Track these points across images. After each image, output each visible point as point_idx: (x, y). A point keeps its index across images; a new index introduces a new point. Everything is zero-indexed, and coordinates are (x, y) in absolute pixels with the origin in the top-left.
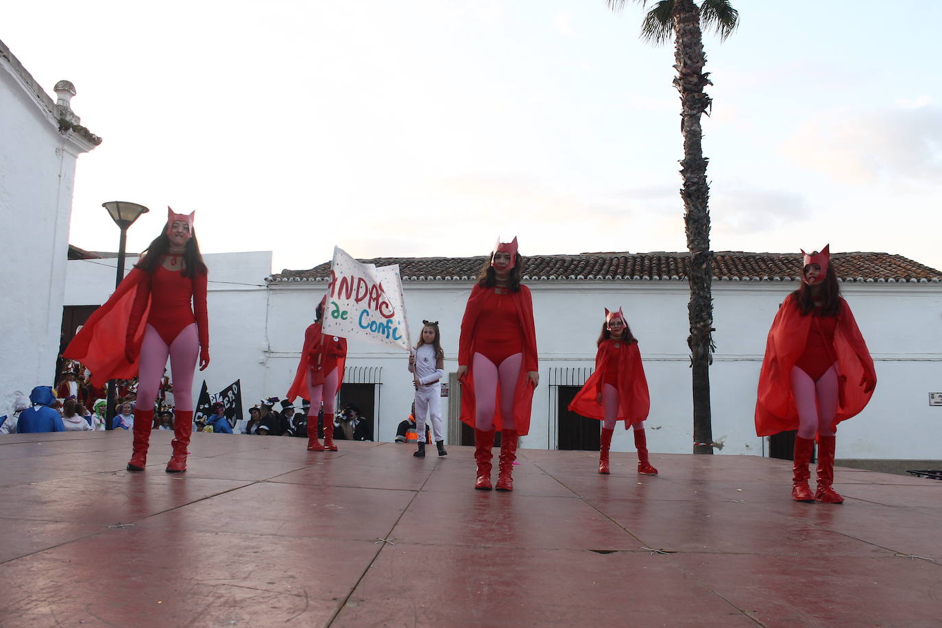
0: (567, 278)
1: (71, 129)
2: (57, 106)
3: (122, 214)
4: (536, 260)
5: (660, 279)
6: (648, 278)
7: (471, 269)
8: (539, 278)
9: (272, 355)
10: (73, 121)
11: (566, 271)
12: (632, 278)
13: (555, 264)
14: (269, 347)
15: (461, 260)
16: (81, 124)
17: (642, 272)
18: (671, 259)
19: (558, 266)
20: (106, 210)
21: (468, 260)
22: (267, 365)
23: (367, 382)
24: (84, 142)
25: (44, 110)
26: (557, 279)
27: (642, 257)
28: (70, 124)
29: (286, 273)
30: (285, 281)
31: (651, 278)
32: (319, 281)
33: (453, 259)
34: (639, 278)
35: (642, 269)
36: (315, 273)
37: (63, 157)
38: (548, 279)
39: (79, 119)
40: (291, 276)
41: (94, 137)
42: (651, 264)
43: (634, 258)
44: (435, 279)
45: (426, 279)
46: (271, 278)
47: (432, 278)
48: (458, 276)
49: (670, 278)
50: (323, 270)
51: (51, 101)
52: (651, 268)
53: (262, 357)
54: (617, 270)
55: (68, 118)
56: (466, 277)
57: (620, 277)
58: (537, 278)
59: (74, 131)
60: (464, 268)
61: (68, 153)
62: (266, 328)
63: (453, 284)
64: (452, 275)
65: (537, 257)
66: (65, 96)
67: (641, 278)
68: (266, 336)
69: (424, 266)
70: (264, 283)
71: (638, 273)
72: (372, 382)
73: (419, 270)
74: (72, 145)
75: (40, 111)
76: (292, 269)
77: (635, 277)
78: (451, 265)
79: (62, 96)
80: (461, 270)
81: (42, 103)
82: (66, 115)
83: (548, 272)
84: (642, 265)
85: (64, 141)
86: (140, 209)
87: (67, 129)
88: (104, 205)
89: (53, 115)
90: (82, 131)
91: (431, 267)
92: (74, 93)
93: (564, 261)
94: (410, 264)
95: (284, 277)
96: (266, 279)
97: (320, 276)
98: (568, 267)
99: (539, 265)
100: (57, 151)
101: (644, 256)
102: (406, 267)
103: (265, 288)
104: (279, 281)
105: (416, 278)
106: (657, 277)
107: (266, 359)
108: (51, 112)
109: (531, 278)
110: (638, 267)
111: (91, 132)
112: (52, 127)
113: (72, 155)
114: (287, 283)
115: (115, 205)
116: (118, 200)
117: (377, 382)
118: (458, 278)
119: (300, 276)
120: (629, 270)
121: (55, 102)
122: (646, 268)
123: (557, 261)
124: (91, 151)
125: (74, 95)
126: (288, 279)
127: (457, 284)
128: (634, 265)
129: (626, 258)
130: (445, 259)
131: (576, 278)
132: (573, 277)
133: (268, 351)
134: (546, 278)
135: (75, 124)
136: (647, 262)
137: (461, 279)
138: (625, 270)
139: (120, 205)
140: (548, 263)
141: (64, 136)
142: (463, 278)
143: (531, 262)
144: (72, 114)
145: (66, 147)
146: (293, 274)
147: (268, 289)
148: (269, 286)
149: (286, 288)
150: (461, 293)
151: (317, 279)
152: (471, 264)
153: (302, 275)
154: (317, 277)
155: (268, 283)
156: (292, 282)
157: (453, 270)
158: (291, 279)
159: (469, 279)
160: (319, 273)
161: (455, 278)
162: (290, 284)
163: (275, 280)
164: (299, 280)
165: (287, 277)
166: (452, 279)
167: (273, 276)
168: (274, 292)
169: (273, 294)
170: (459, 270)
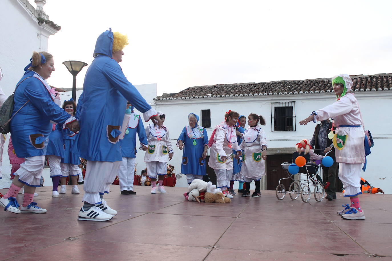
0: (326, 92)
1: (44, 22)
2: (37, 11)
3: (73, 68)
4: (307, 82)
5: (383, 90)
6: (375, 89)
7: (269, 88)
8: (309, 93)
10: (45, 18)
11: (325, 87)
12: (365, 90)
13: (319, 84)
15: (263, 84)
16: (50, 20)
17: (371, 86)
18: (390, 78)
19: (320, 84)
20: (65, 65)
21: (268, 84)
24: (51, 29)
25: (30, 13)
26: (319, 92)
27: (371, 77)
28: (43, 20)
29: (165, 95)
30: (165, 100)
31: (377, 90)
32: (183, 99)
33: (259, 83)
34: (369, 90)
35: (372, 84)
36: (180, 95)
37: (41, 38)
38: (314, 92)
39: (48, 16)
40: (168, 97)
41: (57, 26)
42: (377, 81)
43: (366, 78)
44: (248, 95)
45: (244, 95)
46: (156, 99)
47: (247, 95)
48: (262, 93)
49: (389, 89)
50: (186, 93)
51: (33, 8)
52: (377, 83)
54: (356, 86)
55: (43, 17)
56: (266, 94)
57: (358, 90)
58: (308, 92)
59: (46, 23)
60: (265, 88)
61: (44, 35)
63: (259, 98)
64: (258, 93)
65: (308, 80)
66: (40, 5)
67: (371, 90)
69: (242, 88)
70: (153, 101)
71: (369, 87)
73: (240, 91)
74: (45, 31)
75: (28, 14)
76: (168, 93)
77: (367, 89)
78: (258, 87)
79: (39, 5)
80: (264, 90)
81: (28, 10)
82: (41, 15)
83: (314, 89)
84: (371, 82)
85: (41, 30)
86: (83, 64)
87: (42, 23)
88: (63, 63)
89: (35, 15)
90: (51, 23)
91: (246, 89)
92: (45, 3)
93: (324, 82)
94: (235, 87)
95: (164, 98)
96: (154, 99)
97: (184, 96)
98: (326, 85)
99: (309, 85)
100: (38, 35)
101: (372, 76)
102: (232, 89)
103: (154, 104)
104: (161, 100)
105: (238, 95)
106: (380, 89)
108: (33, 14)
109: (304, 93)
110: (368, 84)
111: (55, 24)
112: (34, 22)
113: (46, 37)
114: (166, 101)
115: (69, 63)
116: (71, 60)
118: (262, 94)
119: (172, 97)
120: (363, 86)
121: (36, 9)
122: (373, 84)
123: (320, 82)
124: (56, 34)
125: (45, 4)
127: (261, 97)
128: (366, 82)
129: (361, 78)
130: (255, 84)
131: (331, 92)
132: (329, 91)
134: (313, 92)
135: (46, 19)
136: (374, 80)
137: (263, 95)
138: (361, 85)
139: (71, 62)
140: (314, 84)
141: (41, 27)
142: (265, 94)
143: (304, 83)
144: (45, 14)
145: (42, 33)
146: (169, 95)
147: (155, 104)
148: (156, 103)
149: (165, 104)
150: (264, 103)
151: (182, 98)
152: (269, 86)
153: (174, 96)
154: (182, 97)
155: (155, 101)
156: (168, 100)
157: (259, 90)
158: (168, 98)
159: (268, 94)
160: (183, 94)
161: (260, 94)
162: (167, 102)
163: (159, 100)
164: (172, 99)
165: (165, 97)
166: (258, 95)
167: (158, 97)
168: (159, 106)
169: (158, 107)
170: (262, 90)
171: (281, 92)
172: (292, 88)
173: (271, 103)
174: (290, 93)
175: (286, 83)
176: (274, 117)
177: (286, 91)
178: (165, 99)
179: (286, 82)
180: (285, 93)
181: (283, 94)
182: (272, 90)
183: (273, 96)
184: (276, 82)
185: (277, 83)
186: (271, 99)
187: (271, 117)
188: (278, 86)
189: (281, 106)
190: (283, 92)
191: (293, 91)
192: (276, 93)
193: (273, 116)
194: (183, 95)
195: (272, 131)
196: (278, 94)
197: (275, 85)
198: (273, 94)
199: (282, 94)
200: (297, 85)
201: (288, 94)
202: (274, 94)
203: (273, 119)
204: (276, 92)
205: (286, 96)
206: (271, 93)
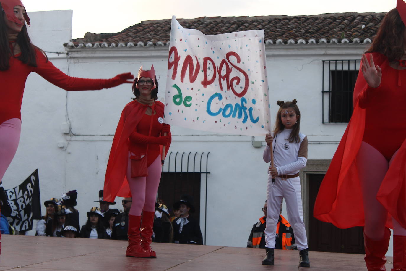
7: (319, 29)
9: (74, 138)
14: (70, 129)
15: (305, 19)
21: (315, 18)
22: (69, 150)
23: (191, 170)
29: (90, 37)
30: (89, 47)
32: (131, 47)
33: (296, 17)
36: (124, 37)
40: (96, 40)
46: (71, 44)
48: (304, 39)
50: (135, 33)
53: (62, 141)
56: (313, 40)
60: (310, 28)
62: (66, 105)
63: (298, 49)
64: (295, 37)
68: (67, 115)
70: (63, 49)
72: (197, 170)
76: (97, 33)
78: (294, 26)
80: (307, 31)
95: (87, 42)
96: (65, 45)
97: (132, 41)
103: (65, 55)
104: (82, 47)
107: (66, 143)
114: (92, 49)
117: (204, 170)
118: (304, 42)
119: (107, 41)
126: (93, 45)
133: (69, 133)
137: (307, 42)
142: (310, 41)
146: (98, 38)
147: (69, 56)
148: (70, 53)
149: (90, 55)
150: (307, 60)
151: (129, 44)
152: (318, 24)
153: (110, 39)
154: (128, 41)
155: (68, 49)
156: (97, 47)
157: (296, 32)
158: (97, 44)
159: (317, 42)
160: (129, 36)
161: (299, 41)
162: (95, 51)
163: (77, 46)
164: (106, 45)
165: (91, 42)
166: (296, 42)
167: (74, 41)
168: (76, 60)
169: (75, 63)
170: (304, 31)
171: (346, 38)
172: (369, 29)
173: (323, 61)
174: (365, 41)
175: (354, 18)
176: (329, 92)
177: (357, 36)
178: (90, 45)
179: (356, 16)
180: (354, 40)
181: (351, 42)
182: (325, 33)
183: (329, 46)
184: (333, 15)
185: (336, 17)
186: (323, 52)
187: (323, 92)
188: (337, 25)
189: (346, 68)
190: (350, 37)
191: (371, 36)
192: (336, 41)
193: (326, 89)
194: (130, 38)
195: (323, 123)
196: (340, 42)
197: (331, 23)
198: (328, 42)
199: (348, 41)
200: (378, 23)
201: (362, 42)
202: (331, 41)
203: (327, 98)
204: (334, 38)
205: (358, 46)
206: (324, 40)
